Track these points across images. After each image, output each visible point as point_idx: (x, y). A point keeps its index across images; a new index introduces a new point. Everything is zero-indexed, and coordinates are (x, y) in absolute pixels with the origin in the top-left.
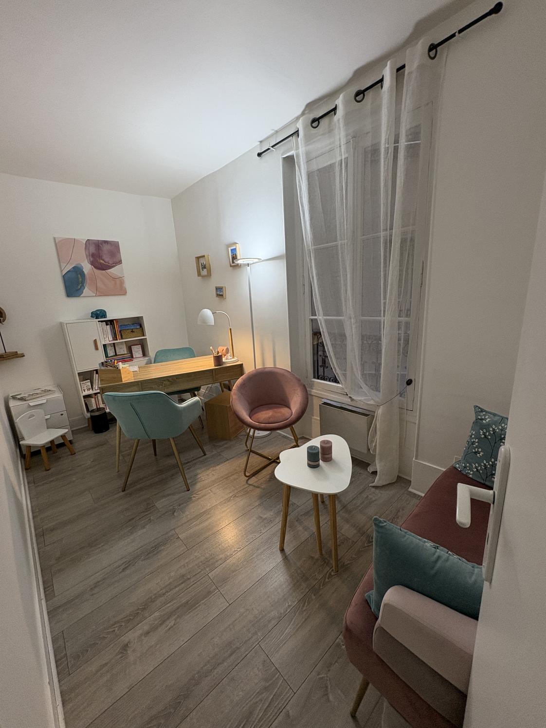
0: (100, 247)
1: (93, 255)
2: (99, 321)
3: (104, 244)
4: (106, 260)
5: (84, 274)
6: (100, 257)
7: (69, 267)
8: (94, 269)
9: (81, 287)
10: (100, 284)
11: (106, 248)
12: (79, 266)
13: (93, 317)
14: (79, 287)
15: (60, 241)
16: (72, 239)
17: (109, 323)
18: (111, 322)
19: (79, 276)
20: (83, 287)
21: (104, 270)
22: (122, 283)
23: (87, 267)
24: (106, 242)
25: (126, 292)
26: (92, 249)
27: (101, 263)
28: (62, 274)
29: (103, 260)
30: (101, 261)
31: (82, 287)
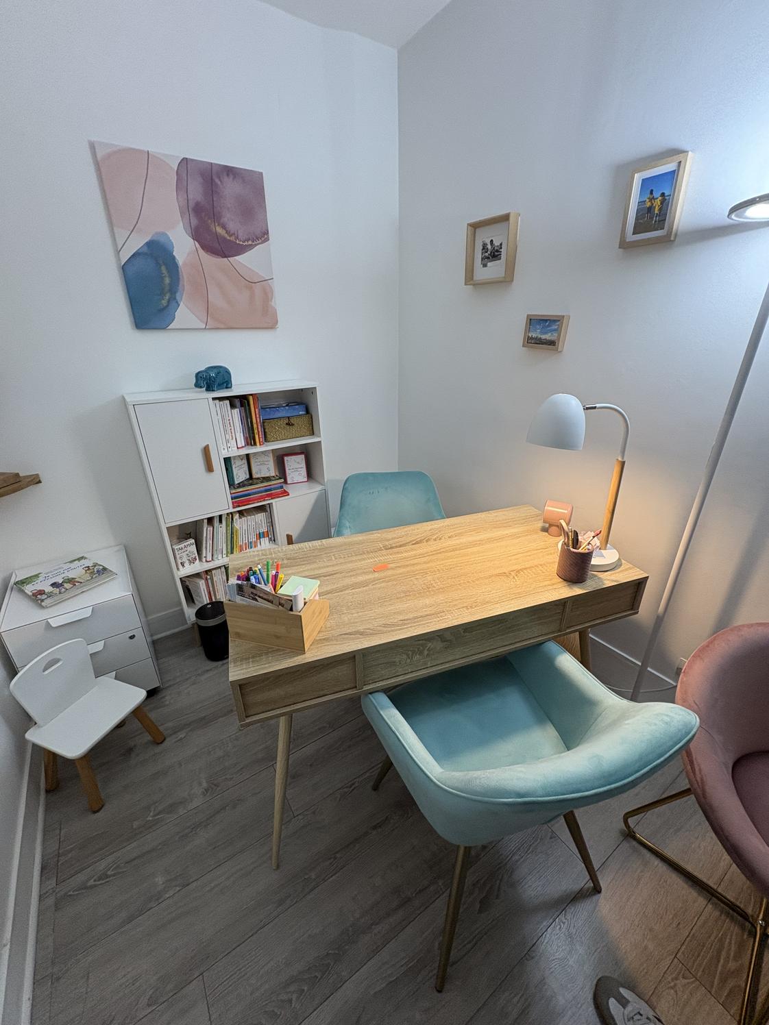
0: (216, 184)
1: (198, 210)
2: (214, 399)
3: (225, 179)
4: (232, 226)
5: (175, 265)
6: (216, 217)
7: (136, 243)
8: (201, 251)
9: (169, 301)
10: (215, 298)
11: (230, 188)
12: (162, 239)
13: (201, 387)
14: (164, 302)
15: (109, 156)
16: (141, 151)
17: (237, 402)
18: (241, 401)
19: (163, 268)
20: (173, 301)
21: (226, 257)
22: (267, 295)
23: (183, 247)
24: (229, 171)
25: (277, 322)
26: (196, 191)
27: (217, 236)
28: (119, 259)
29: (224, 227)
30: (219, 230)
31: (173, 304)
